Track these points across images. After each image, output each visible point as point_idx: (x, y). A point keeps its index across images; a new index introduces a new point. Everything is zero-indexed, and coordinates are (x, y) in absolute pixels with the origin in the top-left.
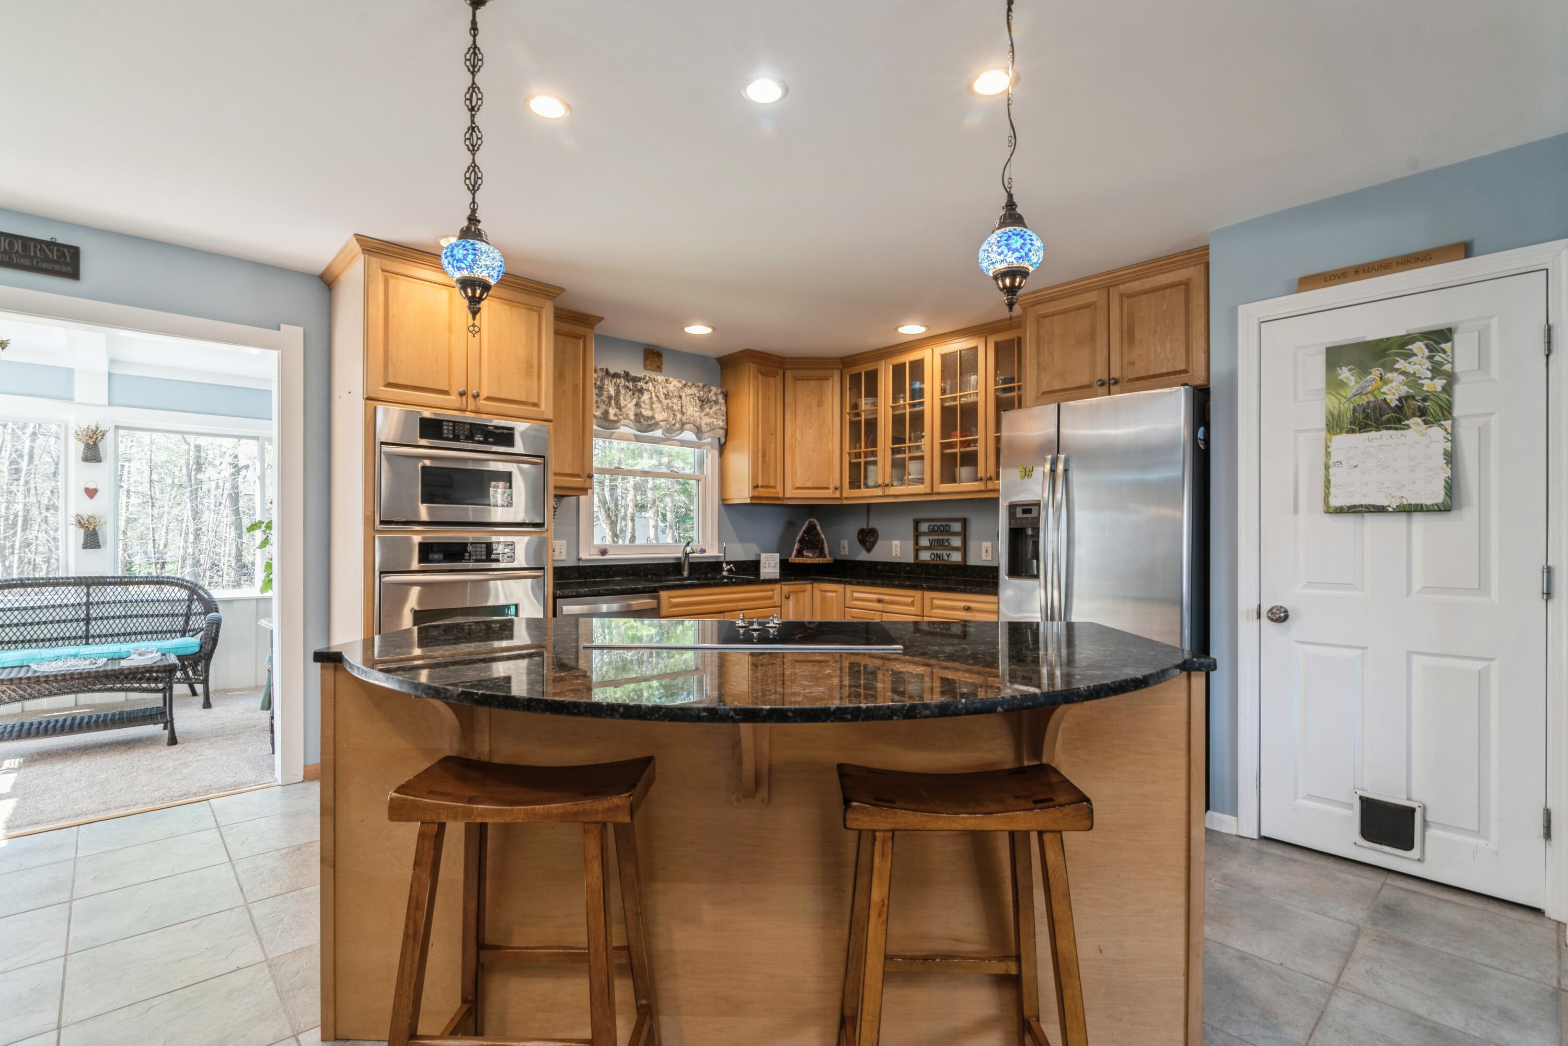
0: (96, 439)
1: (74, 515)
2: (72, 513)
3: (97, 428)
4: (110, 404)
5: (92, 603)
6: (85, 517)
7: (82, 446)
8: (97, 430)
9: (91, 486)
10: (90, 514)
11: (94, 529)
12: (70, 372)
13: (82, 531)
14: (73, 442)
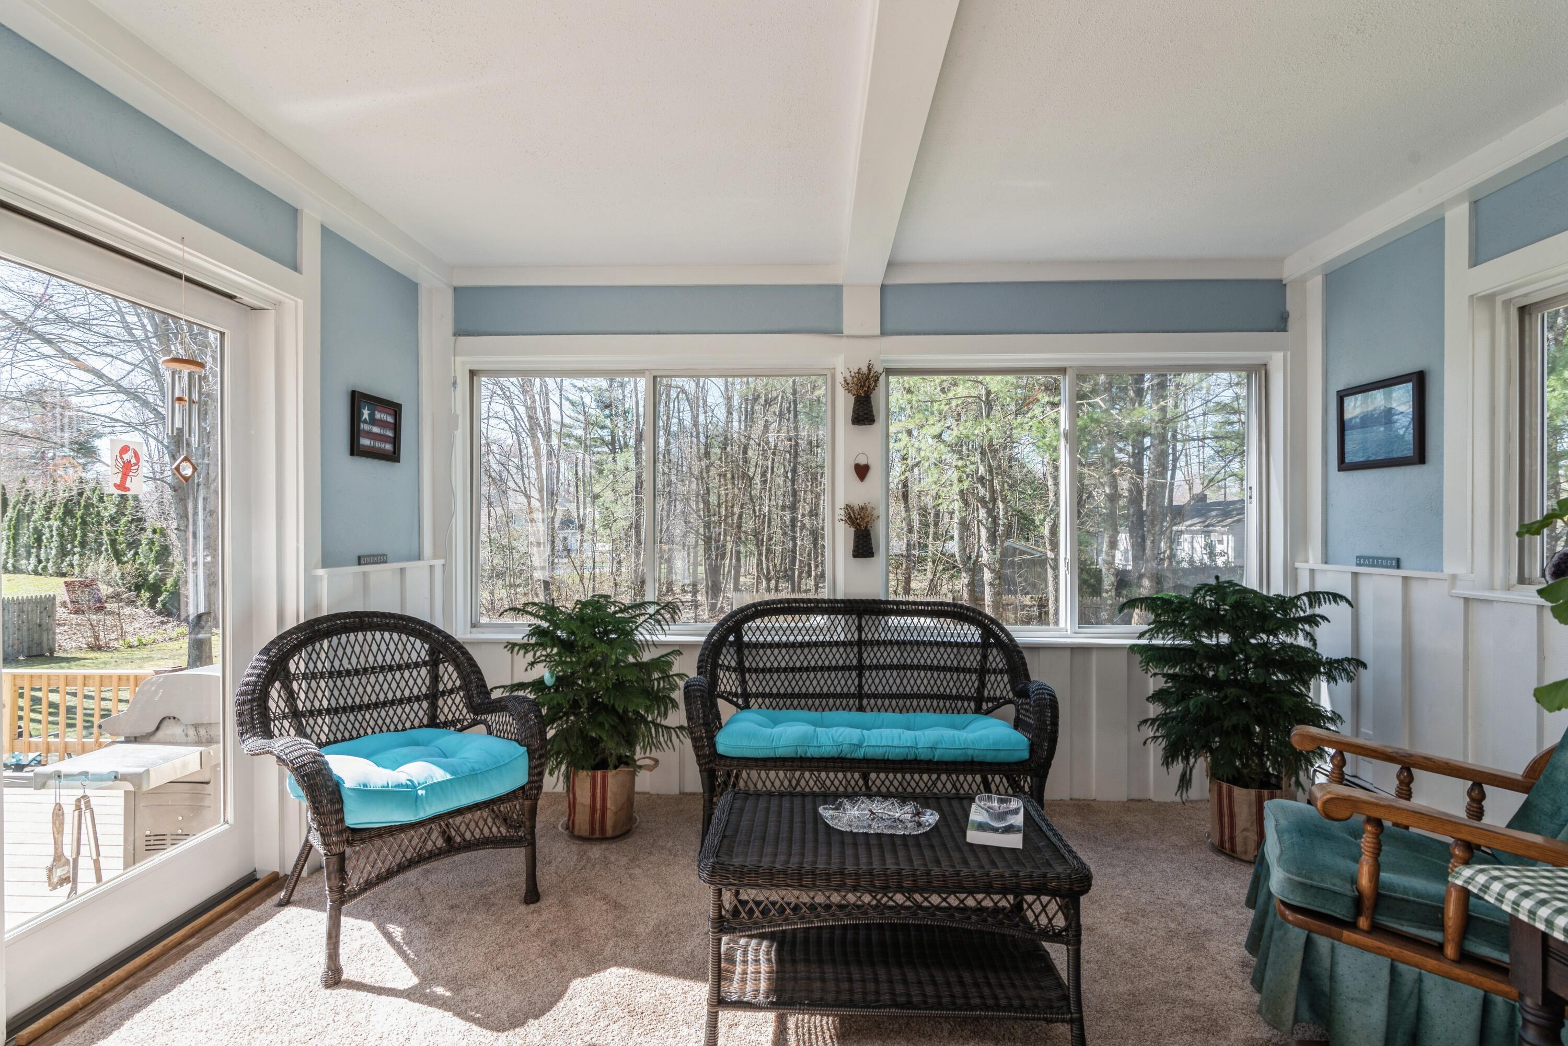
0: (869, 387)
1: (843, 506)
2: (841, 503)
3: (870, 370)
4: (884, 333)
5: (865, 643)
6: (856, 507)
7: (852, 399)
8: (869, 374)
9: (862, 461)
10: (862, 504)
11: (866, 527)
12: (837, 289)
13: (852, 529)
14: (841, 393)
